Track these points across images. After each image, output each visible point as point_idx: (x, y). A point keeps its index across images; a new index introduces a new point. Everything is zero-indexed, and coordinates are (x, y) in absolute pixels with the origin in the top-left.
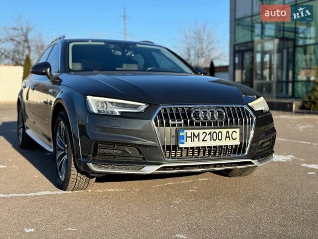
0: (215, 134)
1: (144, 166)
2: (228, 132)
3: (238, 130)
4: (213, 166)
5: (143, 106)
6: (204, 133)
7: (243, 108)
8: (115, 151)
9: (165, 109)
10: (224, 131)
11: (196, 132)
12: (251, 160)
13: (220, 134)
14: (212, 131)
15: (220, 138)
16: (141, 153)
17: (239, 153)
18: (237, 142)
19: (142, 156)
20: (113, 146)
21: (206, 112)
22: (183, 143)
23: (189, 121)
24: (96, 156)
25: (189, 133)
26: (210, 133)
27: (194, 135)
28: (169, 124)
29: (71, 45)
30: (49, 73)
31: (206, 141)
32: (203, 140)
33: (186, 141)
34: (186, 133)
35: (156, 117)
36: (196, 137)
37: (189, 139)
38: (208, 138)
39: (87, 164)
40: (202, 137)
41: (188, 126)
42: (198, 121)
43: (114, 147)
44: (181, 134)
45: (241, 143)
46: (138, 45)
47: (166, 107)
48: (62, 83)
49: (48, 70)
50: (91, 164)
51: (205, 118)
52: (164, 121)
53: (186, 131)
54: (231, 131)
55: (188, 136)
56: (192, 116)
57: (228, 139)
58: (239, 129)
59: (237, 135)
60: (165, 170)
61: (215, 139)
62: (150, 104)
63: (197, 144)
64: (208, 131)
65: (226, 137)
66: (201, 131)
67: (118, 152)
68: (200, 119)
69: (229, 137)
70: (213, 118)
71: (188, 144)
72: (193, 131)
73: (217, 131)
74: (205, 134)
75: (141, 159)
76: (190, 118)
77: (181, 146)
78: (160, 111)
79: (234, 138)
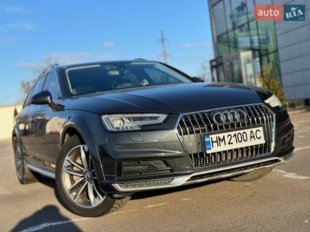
0: (239, 135)
1: (173, 179)
2: (251, 131)
3: (261, 129)
4: (238, 169)
5: (162, 117)
6: (228, 135)
7: (260, 106)
8: (141, 167)
9: (185, 117)
10: (248, 131)
11: (221, 136)
12: (278, 158)
13: (245, 134)
14: (237, 132)
15: (245, 139)
16: (168, 165)
17: (265, 152)
18: (262, 141)
19: (169, 168)
20: (137, 163)
21: (227, 114)
22: (210, 149)
23: (212, 125)
24: (121, 176)
25: (214, 137)
26: (235, 135)
27: (220, 139)
28: (193, 131)
29: (67, 71)
30: (49, 101)
31: (232, 143)
32: (229, 143)
33: (213, 147)
34: (212, 138)
35: (179, 126)
36: (222, 141)
37: (215, 144)
38: (233, 140)
39: (112, 184)
40: (227, 140)
41: (212, 130)
42: (221, 124)
43: (139, 163)
44: (207, 140)
45: (266, 141)
46: (133, 63)
47: (186, 114)
48: (65, 108)
49: (49, 98)
50: (117, 185)
51: (227, 120)
52: (187, 129)
53: (211, 136)
54: (254, 130)
55: (213, 141)
56: (214, 120)
57: (253, 139)
58: (262, 127)
59: (261, 134)
60: (195, 179)
61: (240, 140)
62: (169, 114)
63: (223, 147)
64: (232, 133)
65: (251, 137)
66: (226, 134)
67: (144, 168)
68: (222, 122)
69: (254, 137)
70: (234, 119)
71: (215, 149)
72: (217, 135)
73: (241, 132)
74: (230, 137)
75: (169, 171)
76: (212, 122)
77: (208, 152)
78: (181, 120)
79: (259, 137)
